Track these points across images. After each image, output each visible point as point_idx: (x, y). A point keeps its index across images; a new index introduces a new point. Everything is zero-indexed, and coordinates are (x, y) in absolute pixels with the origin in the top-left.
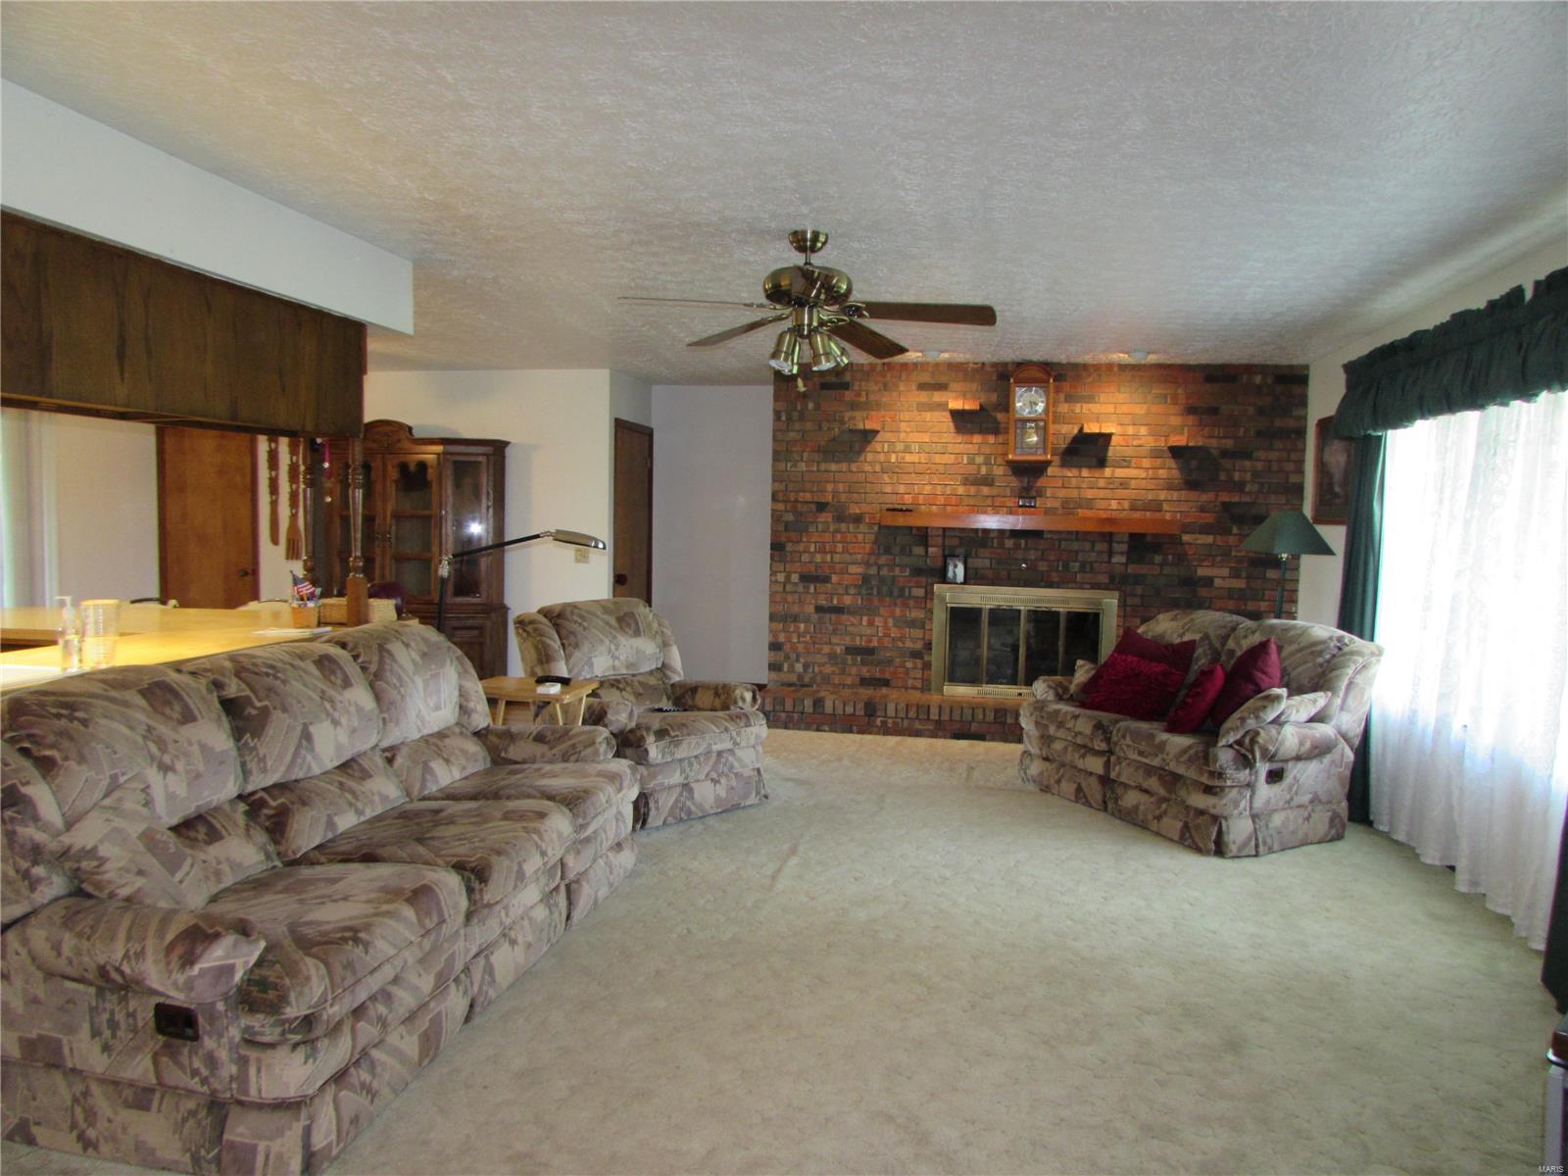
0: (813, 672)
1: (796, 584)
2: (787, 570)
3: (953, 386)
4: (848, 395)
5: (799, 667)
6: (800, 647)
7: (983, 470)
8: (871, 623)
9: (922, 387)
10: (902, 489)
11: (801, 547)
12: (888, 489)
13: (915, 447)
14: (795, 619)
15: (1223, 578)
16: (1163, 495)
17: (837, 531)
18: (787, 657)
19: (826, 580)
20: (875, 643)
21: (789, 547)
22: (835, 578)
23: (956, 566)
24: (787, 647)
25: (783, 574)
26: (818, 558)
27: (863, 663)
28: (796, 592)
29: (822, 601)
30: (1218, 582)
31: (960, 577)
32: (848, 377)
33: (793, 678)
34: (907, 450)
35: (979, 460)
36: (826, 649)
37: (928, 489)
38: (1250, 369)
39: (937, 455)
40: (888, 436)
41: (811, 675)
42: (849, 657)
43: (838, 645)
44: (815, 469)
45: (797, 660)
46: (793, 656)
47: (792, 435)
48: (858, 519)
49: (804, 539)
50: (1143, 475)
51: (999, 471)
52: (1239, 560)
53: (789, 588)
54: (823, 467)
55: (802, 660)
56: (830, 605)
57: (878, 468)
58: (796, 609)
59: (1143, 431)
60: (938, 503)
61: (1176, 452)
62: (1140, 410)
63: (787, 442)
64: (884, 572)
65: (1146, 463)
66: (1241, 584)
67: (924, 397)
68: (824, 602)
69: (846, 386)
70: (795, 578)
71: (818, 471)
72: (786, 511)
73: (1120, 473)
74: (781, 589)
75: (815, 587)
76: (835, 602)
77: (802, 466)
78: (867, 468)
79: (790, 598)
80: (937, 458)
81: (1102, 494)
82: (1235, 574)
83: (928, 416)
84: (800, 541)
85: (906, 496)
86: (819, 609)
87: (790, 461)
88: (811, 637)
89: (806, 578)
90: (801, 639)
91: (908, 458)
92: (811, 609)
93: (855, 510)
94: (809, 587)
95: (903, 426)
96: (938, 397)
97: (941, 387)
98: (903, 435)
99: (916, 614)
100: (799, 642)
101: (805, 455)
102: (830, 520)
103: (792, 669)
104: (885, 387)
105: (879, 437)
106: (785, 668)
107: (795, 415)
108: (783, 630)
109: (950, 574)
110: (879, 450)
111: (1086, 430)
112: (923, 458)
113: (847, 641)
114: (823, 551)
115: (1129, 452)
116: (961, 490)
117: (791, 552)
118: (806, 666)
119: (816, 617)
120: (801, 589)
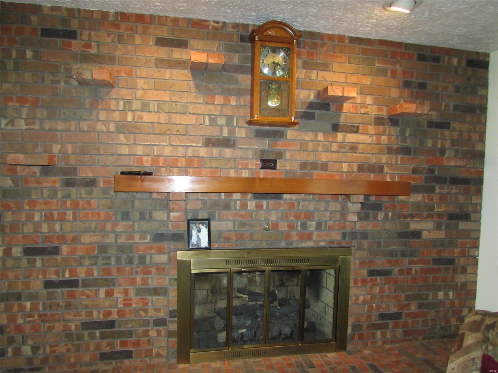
0: (44, 354)
1: (18, 259)
3: (193, 43)
4: (76, 45)
5: (27, 350)
6: (28, 328)
7: (225, 133)
8: (109, 294)
9: (161, 42)
10: (140, 151)
12: (125, 150)
13: (153, 106)
14: (20, 297)
15: (429, 231)
16: (384, 159)
17: (68, 196)
18: (12, 341)
20: (114, 316)
22: (65, 249)
23: (199, 231)
24: (11, 330)
26: (45, 228)
27: (103, 336)
28: (18, 267)
29: (51, 276)
30: (425, 234)
31: (204, 243)
32: (74, 25)
33: (20, 363)
34: (145, 107)
35: (221, 121)
36: (59, 327)
37: (167, 151)
38: (450, 52)
39: (178, 116)
40: (124, 92)
42: (86, 333)
43: (73, 321)
44: (37, 127)
45: (25, 343)
46: (19, 338)
48: (91, 183)
49: (27, 208)
50: (367, 139)
51: (240, 133)
52: (440, 216)
53: (9, 263)
54: (47, 125)
55: (30, 342)
56: (61, 279)
57: (112, 128)
58: (20, 286)
59: (369, 100)
60: (180, 165)
61: (394, 120)
62: (367, 81)
64: (122, 240)
65: (371, 129)
66: (441, 235)
67: (163, 53)
68: (54, 276)
69: (72, 35)
70: (17, 251)
71: (42, 129)
73: (351, 138)
75: (43, 260)
76: (67, 275)
77: (20, 124)
78: (100, 127)
79: (11, 274)
80: (177, 119)
81: (335, 156)
82: (438, 227)
83: (167, 73)
84: (22, 209)
85: (145, 158)
86: (48, 284)
88: (40, 316)
89: (29, 251)
90: (27, 319)
91: (146, 117)
92: (38, 285)
93: (86, 173)
94: (34, 261)
95: (140, 83)
96: (178, 54)
97: (182, 44)
98: (140, 93)
100: (25, 323)
101: (25, 113)
102: (58, 184)
103: (17, 352)
104: (120, 39)
105: (114, 93)
108: (5, 311)
109: (194, 240)
110: (113, 107)
111: (331, 93)
112: (163, 118)
113: (84, 317)
114: (49, 218)
115: (357, 120)
116: (203, 152)
118: (35, 349)
119: (44, 293)
120: (25, 263)
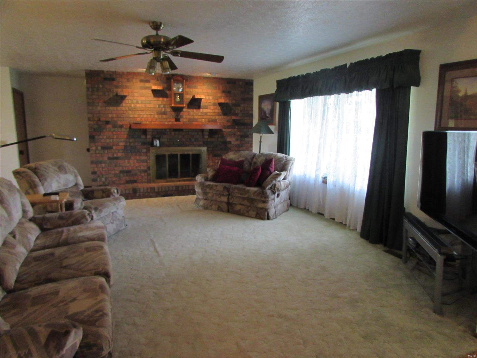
1: (100, 150)
2: (96, 145)
3: (152, 81)
4: (115, 83)
5: (103, 179)
6: (103, 172)
7: (163, 110)
8: (129, 162)
9: (141, 81)
10: (136, 116)
11: (101, 137)
12: (131, 116)
13: (139, 102)
14: (101, 162)
15: (234, 141)
16: (217, 117)
17: (114, 131)
18: (99, 176)
19: (111, 148)
20: (130, 169)
21: (96, 137)
22: (114, 147)
23: (156, 141)
24: (98, 173)
25: (95, 147)
26: (108, 141)
27: (127, 176)
28: (100, 153)
29: (111, 156)
30: (232, 143)
31: (158, 145)
32: (114, 76)
33: (101, 183)
34: (137, 103)
35: (162, 106)
36: (113, 172)
37: (145, 116)
38: (239, 80)
39: (148, 105)
40: (131, 98)
41: (108, 182)
42: (122, 174)
43: (117, 170)
45: (103, 177)
46: (101, 176)
47: (94, 97)
48: (121, 127)
49: (102, 134)
50: (211, 111)
51: (169, 110)
52: (238, 136)
53: (97, 152)
55: (104, 176)
56: (113, 157)
57: (127, 109)
58: (101, 159)
59: (211, 98)
60: (149, 120)
61: (220, 104)
62: (210, 91)
63: (92, 99)
64: (132, 144)
65: (212, 108)
66: (238, 143)
67: (142, 84)
69: (113, 80)
70: (99, 148)
71: (105, 110)
72: (94, 124)
73: (205, 110)
74: (94, 152)
75: (107, 151)
76: (115, 156)
77: (99, 108)
78: (123, 109)
79: (98, 155)
80: (148, 106)
81: (200, 117)
82: (237, 140)
83: (144, 91)
84: (100, 135)
85: (138, 118)
86: (109, 159)
87: (94, 106)
88: (107, 168)
89: (103, 148)
90: (104, 170)
91: (138, 105)
92: (106, 159)
93: (120, 123)
94: (105, 151)
95: (135, 94)
96: (147, 85)
97: (148, 81)
98: (135, 98)
99: (144, 158)
100: (103, 171)
101: (100, 104)
102: (111, 127)
103: (101, 181)
104: (128, 81)
105: (127, 98)
106: (98, 180)
107: (95, 89)
108: (97, 167)
109: (155, 144)
110: (128, 102)
111: (196, 97)
112: (143, 105)
113: (121, 168)
114: (109, 138)
115: (207, 104)
116: (156, 116)
117: (97, 139)
118: (106, 179)
119: (108, 161)
120: (102, 152)
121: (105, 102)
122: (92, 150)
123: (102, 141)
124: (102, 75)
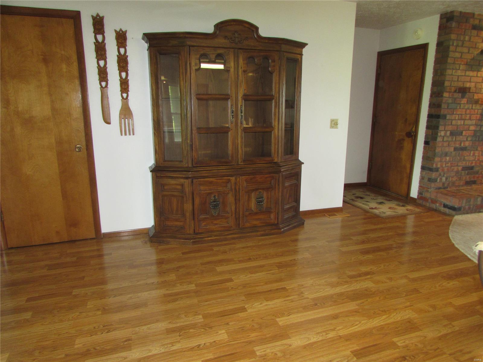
0: (449, 181)
1: (448, 137)
2: (446, 129)
5: (444, 179)
6: (446, 169)
11: (453, 117)
14: (446, 155)
17: (468, 108)
18: (440, 175)
19: (460, 134)
20: (473, 164)
21: (448, 117)
22: (464, 133)
24: (440, 170)
25: (444, 132)
26: (459, 122)
27: (468, 174)
28: (448, 141)
33: (440, 185)
36: (455, 169)
41: (448, 182)
42: (463, 172)
43: (460, 166)
46: (442, 174)
47: (457, 55)
48: (477, 102)
49: (455, 113)
53: (445, 139)
54: (468, 73)
55: (445, 176)
56: (460, 147)
58: (447, 149)
63: (455, 58)
68: (458, 145)
70: (448, 133)
71: (465, 75)
72: (449, 97)
74: (442, 140)
75: (455, 138)
76: (462, 145)
77: (459, 73)
79: (445, 144)
84: (453, 114)
86: (455, 149)
87: (454, 69)
88: (451, 164)
89: (452, 134)
90: (447, 165)
92: (452, 149)
93: (476, 97)
94: (453, 138)
100: (445, 167)
101: (461, 67)
102: (466, 102)
106: (438, 180)
107: (460, 43)
108: (440, 161)
114: (461, 119)
117: (449, 119)
118: (446, 179)
119: (454, 153)
120: (450, 139)
121: (466, 64)
122: (441, 136)
123: (454, 122)
124: (471, 21)
